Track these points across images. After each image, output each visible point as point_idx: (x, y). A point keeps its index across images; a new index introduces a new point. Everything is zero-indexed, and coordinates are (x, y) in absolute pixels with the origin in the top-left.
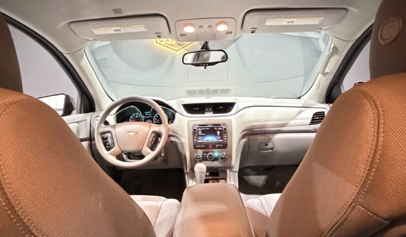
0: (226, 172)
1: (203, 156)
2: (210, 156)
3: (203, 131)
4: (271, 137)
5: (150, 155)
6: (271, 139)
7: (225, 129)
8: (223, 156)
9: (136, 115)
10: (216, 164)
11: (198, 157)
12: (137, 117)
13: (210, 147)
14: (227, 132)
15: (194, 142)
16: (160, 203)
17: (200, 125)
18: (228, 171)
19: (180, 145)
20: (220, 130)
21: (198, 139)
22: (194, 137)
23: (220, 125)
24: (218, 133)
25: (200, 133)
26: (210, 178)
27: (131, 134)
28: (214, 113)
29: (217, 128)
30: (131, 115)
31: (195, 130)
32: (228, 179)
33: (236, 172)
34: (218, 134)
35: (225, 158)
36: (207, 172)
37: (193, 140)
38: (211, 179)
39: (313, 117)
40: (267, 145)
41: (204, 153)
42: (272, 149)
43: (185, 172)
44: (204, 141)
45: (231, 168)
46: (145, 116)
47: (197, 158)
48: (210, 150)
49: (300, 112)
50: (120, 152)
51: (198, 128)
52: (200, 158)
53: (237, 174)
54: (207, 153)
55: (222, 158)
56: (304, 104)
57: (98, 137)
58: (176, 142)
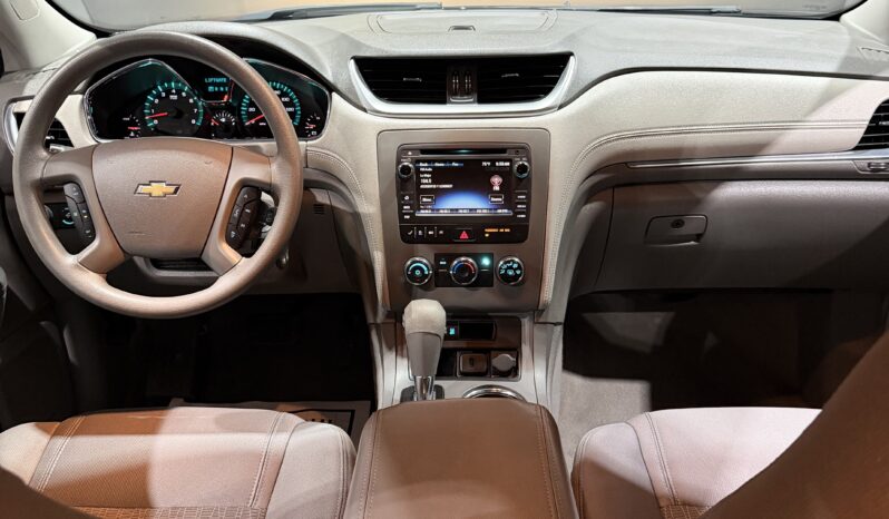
0: (518, 326)
1: (436, 267)
2: (464, 268)
3: (438, 176)
4: (699, 195)
5: (235, 272)
6: (698, 202)
7: (522, 169)
8: (511, 273)
9: (168, 92)
10: (483, 298)
11: (418, 273)
12: (174, 97)
13: (464, 236)
14: (529, 179)
15: (401, 215)
16: (279, 440)
17: (424, 151)
18: (526, 323)
19: (348, 220)
20: (501, 172)
21: (417, 206)
22: (401, 198)
23: (503, 151)
24: (496, 180)
25: (427, 183)
26: (462, 344)
27: (157, 189)
28: (481, 101)
29: (493, 161)
30: (149, 92)
31: (406, 170)
32: (526, 350)
33: (555, 324)
34: (497, 188)
35: (516, 277)
36: (449, 325)
37: (400, 207)
38: (462, 350)
39: (874, 119)
40: (679, 224)
41: (438, 257)
42: (698, 237)
43: (370, 320)
44: (443, 213)
45: (537, 311)
46: (208, 96)
47: (412, 277)
48: (464, 248)
49: (826, 97)
50: (121, 257)
51: (418, 161)
52: (424, 276)
53: (559, 330)
54: (450, 257)
55: (506, 278)
56: (847, 60)
57: (27, 202)
58: (332, 208)
